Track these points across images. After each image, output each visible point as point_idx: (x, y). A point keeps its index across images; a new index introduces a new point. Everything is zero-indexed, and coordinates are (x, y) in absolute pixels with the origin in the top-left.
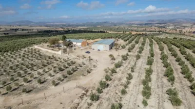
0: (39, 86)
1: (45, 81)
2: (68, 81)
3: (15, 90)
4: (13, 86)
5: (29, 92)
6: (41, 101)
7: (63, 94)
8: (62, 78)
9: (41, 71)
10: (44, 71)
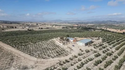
0: (48, 57)
1: (50, 56)
2: (57, 57)
3: (41, 57)
4: (40, 56)
5: (44, 59)
6: (46, 62)
7: (53, 61)
8: (56, 56)
9: (50, 52)
10: (52, 52)
